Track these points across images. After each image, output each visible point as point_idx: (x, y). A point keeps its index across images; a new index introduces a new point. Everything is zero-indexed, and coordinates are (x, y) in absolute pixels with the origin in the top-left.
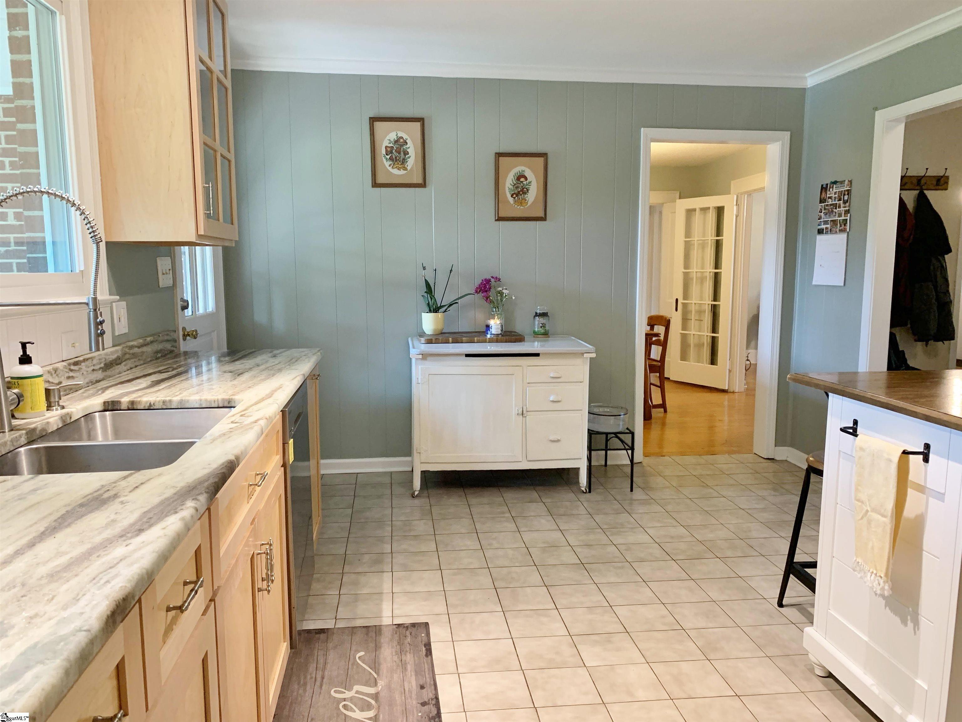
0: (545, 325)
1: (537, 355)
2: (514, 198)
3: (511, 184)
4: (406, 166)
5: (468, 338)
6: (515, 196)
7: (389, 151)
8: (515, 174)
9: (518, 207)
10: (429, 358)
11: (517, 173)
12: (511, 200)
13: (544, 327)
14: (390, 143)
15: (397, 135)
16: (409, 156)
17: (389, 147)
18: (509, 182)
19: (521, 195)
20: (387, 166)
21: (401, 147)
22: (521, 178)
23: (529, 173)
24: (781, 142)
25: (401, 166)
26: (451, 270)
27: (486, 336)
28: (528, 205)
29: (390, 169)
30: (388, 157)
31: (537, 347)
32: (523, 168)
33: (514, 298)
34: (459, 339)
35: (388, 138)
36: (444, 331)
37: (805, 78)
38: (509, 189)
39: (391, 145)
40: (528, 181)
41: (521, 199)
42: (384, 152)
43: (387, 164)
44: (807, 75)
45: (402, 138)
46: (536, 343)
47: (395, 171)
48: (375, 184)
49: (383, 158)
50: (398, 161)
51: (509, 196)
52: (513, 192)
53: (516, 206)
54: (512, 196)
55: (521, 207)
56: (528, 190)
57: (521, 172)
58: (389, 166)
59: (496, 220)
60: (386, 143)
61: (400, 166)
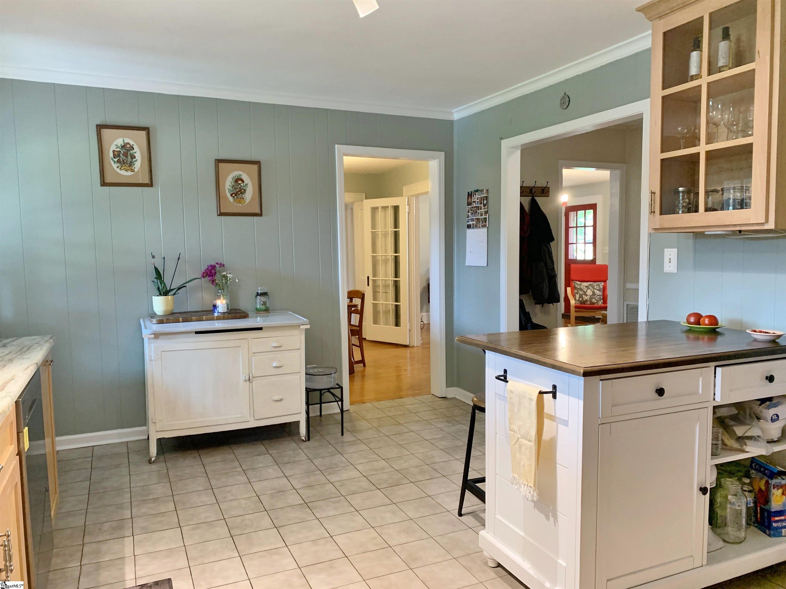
0: (266, 302)
1: (261, 329)
2: (234, 197)
3: (230, 186)
4: (133, 168)
5: (197, 317)
6: (234, 195)
7: (116, 155)
8: (233, 177)
9: (238, 205)
10: (161, 337)
11: (235, 177)
12: (231, 199)
13: (264, 304)
14: (117, 148)
15: (123, 141)
16: (136, 159)
17: (116, 151)
18: (228, 184)
19: (239, 194)
20: (115, 168)
21: (128, 152)
22: (238, 181)
23: (245, 177)
24: (438, 159)
25: (129, 168)
26: (179, 258)
27: (214, 314)
28: (246, 203)
29: (118, 170)
30: (116, 160)
31: (260, 322)
32: (240, 173)
33: (237, 281)
34: (189, 319)
35: (115, 143)
36: (174, 311)
37: (452, 113)
38: (229, 189)
39: (118, 149)
40: (245, 184)
41: (239, 198)
42: (111, 155)
43: (115, 166)
44: (453, 111)
45: (129, 144)
46: (259, 318)
47: (123, 173)
48: (104, 184)
49: (111, 161)
50: (126, 164)
51: (229, 195)
52: (232, 192)
53: (235, 204)
54: (231, 195)
55: (240, 205)
56: (245, 191)
57: (238, 175)
58: (118, 167)
59: (218, 215)
60: (113, 148)
61: (127, 168)
